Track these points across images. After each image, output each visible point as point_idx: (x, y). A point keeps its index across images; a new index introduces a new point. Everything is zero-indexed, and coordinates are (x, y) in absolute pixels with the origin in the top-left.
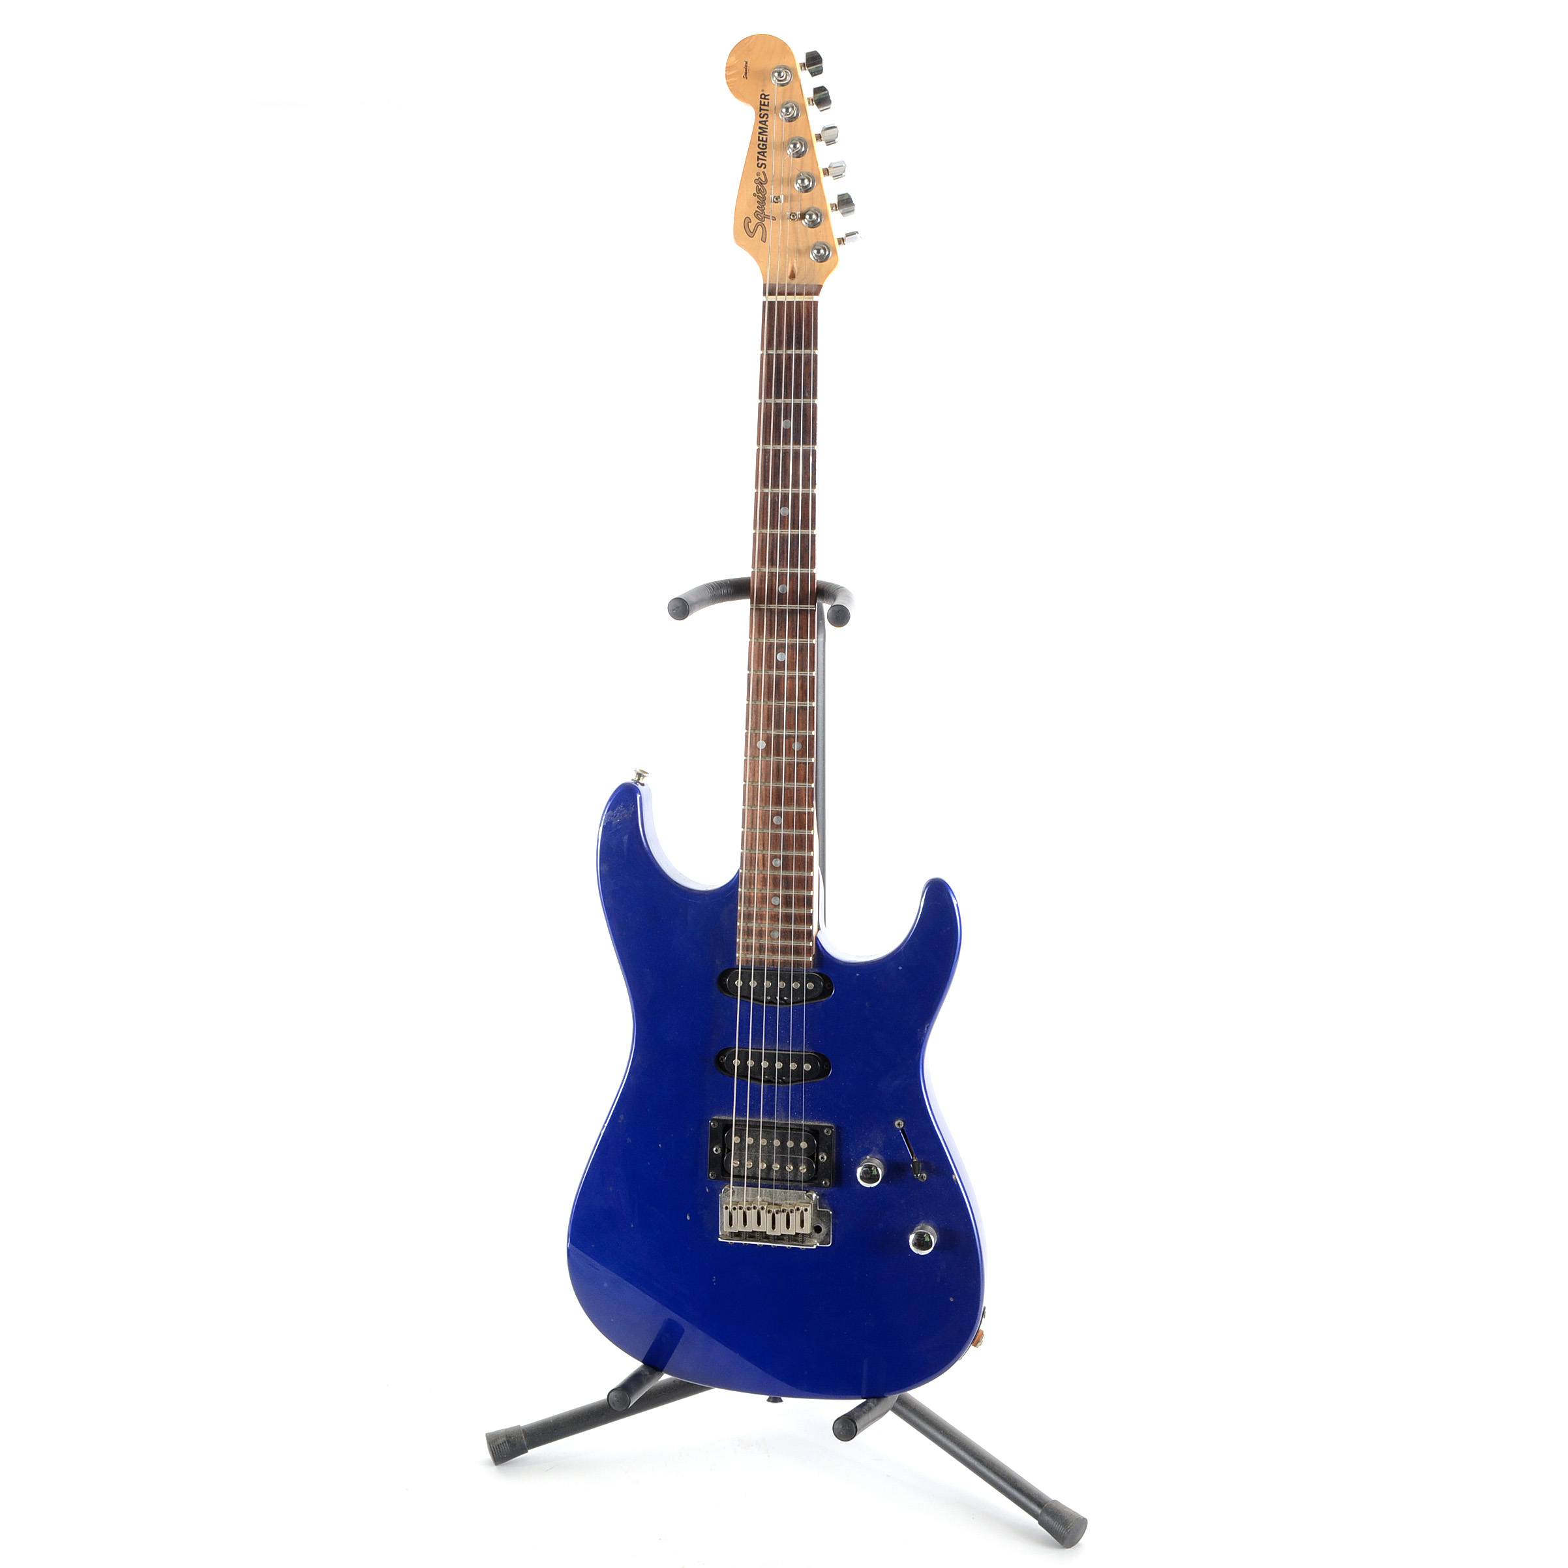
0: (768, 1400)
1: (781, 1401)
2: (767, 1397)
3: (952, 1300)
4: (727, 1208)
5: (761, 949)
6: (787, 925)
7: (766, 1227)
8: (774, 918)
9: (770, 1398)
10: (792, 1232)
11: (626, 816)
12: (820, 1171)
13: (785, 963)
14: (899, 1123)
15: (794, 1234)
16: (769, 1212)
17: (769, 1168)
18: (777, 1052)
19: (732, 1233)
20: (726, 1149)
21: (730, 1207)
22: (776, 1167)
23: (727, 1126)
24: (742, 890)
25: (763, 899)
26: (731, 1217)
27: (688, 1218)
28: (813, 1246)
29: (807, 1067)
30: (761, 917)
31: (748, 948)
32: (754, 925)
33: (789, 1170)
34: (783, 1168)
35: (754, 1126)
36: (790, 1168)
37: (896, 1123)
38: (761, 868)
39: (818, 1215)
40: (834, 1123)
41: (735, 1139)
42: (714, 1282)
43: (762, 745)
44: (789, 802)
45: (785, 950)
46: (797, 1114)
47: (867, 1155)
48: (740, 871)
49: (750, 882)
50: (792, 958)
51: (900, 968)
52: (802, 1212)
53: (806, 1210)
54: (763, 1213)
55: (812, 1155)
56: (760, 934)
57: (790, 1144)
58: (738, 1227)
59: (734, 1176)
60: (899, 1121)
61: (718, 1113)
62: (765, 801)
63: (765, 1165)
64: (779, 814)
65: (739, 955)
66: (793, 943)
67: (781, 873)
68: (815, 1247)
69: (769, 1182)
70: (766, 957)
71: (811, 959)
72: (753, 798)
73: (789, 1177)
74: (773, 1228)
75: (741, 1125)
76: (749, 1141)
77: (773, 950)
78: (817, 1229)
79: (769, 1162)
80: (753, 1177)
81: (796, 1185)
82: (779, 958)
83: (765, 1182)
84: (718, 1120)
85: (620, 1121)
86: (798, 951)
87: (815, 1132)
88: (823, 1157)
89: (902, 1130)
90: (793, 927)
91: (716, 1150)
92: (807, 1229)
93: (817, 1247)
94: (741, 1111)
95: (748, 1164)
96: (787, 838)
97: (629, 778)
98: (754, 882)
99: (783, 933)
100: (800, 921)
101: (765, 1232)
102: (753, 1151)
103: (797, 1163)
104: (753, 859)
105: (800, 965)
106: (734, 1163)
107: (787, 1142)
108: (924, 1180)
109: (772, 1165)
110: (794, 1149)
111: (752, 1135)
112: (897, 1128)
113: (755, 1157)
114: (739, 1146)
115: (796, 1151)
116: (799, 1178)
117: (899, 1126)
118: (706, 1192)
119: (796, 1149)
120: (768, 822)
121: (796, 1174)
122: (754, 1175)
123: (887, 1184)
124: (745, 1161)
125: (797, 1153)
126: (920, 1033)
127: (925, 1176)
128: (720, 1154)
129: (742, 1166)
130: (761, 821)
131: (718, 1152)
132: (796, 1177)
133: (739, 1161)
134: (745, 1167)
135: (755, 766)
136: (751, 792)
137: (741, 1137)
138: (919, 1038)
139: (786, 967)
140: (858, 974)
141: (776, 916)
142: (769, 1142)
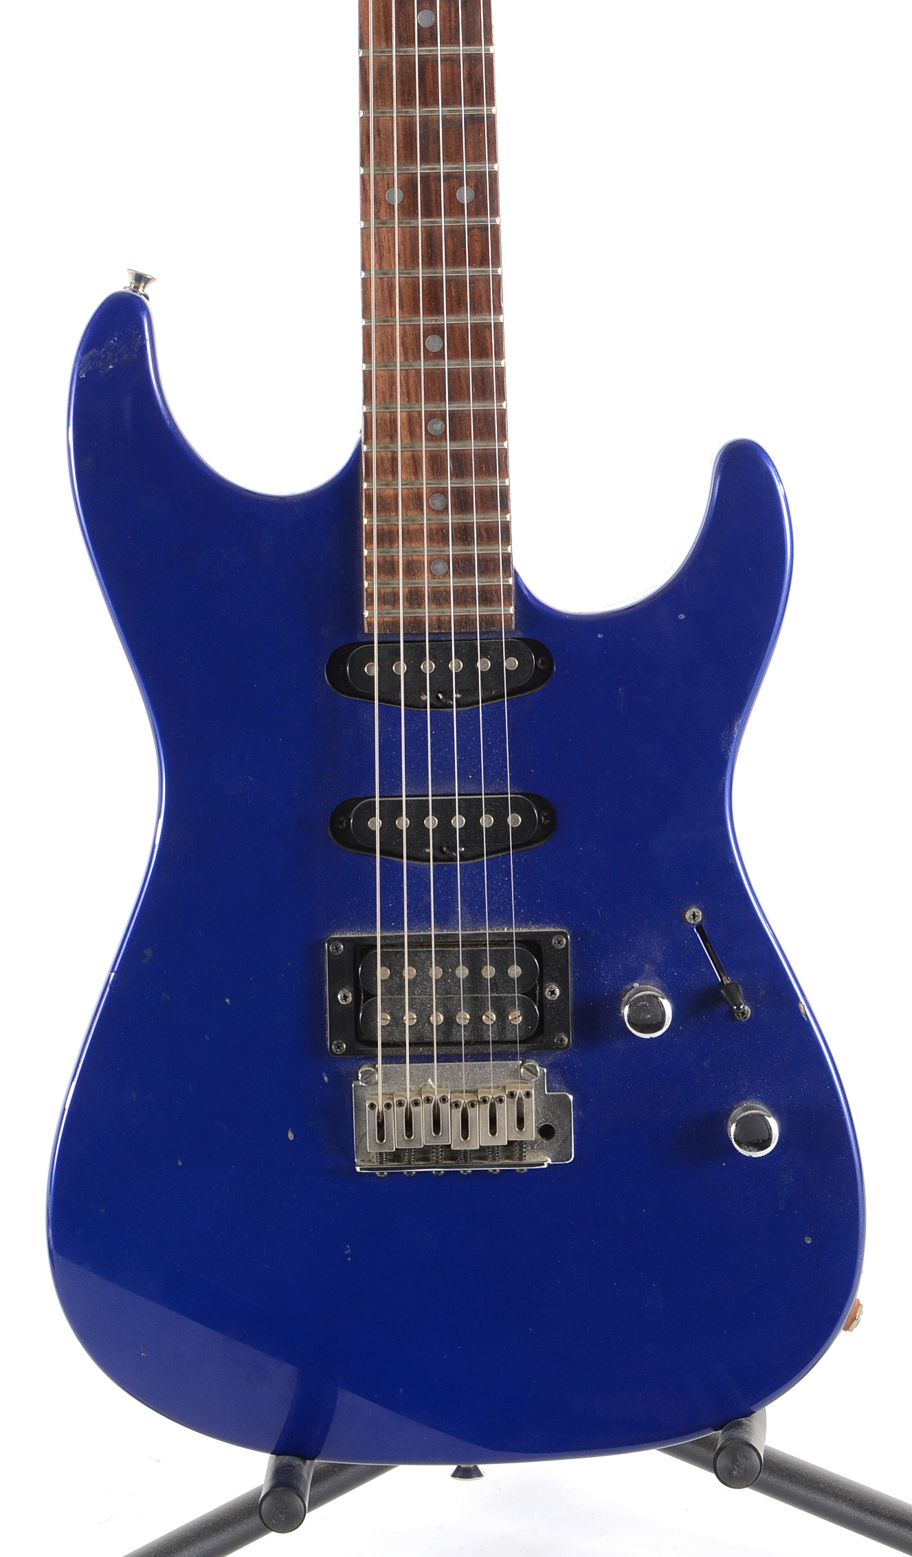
0: (455, 1475)
1: (479, 1475)
2: (454, 1467)
3: (808, 1241)
4: (372, 1106)
5: (414, 598)
6: (464, 548)
7: (452, 1137)
8: (439, 535)
9: (459, 1467)
10: (501, 1140)
11: (125, 357)
12: (548, 1018)
13: (465, 623)
14: (694, 915)
15: (506, 1144)
16: (457, 1105)
17: (450, 1022)
18: (457, 797)
19: (381, 1154)
20: (365, 994)
21: (380, 1106)
22: (463, 1018)
23: (363, 950)
24: (371, 486)
25: (415, 501)
26: (381, 1126)
27: (291, 1136)
28: (543, 1164)
29: (514, 820)
30: (412, 536)
31: (389, 599)
32: (400, 551)
33: (490, 1023)
34: (476, 1020)
35: (420, 944)
36: (490, 1017)
37: (688, 915)
38: (407, 440)
39: (550, 1105)
40: (568, 926)
41: (381, 973)
42: (348, 1255)
43: (396, 196)
44: (457, 305)
45: (464, 596)
46: (500, 914)
47: (634, 981)
48: (365, 448)
49: (389, 467)
50: (478, 610)
51: (682, 617)
52: (520, 1099)
53: (528, 1095)
54: (445, 1108)
55: (532, 990)
56: (412, 569)
57: (489, 972)
58: (396, 1140)
59: (383, 1045)
60: (694, 910)
61: (340, 927)
62: (411, 307)
63: (442, 1017)
64: (437, 330)
65: (372, 614)
66: (477, 581)
67: (449, 446)
68: (545, 1166)
69: (454, 1050)
70: (427, 612)
71: (512, 610)
72: (386, 302)
73: (491, 1036)
74: (465, 1134)
75: (392, 945)
76: (408, 973)
77: (439, 597)
78: (546, 1132)
79: (449, 1011)
80: (421, 1042)
81: (504, 1050)
82: (452, 611)
83: (446, 1050)
84: (343, 940)
85: (145, 961)
86: (488, 596)
87: (532, 945)
88: (553, 991)
89: (699, 927)
90: (476, 550)
91: (345, 998)
92: (531, 1132)
93: (549, 1164)
94: (393, 918)
95: (409, 1018)
96: (457, 377)
97: (123, 284)
98: (395, 469)
99: (458, 563)
100: (487, 538)
101: (450, 1145)
102: (418, 991)
103: (504, 1008)
104: (390, 423)
105: (493, 624)
106: (382, 1019)
107: (481, 969)
108: (746, 1018)
109: (455, 1016)
110: (497, 981)
111: (415, 961)
112: (689, 923)
113: (423, 1003)
114: (390, 987)
115: (500, 985)
116: (510, 1036)
117: (692, 922)
118: (324, 1081)
119: (500, 979)
120: (417, 349)
121: (504, 1029)
122: (423, 1039)
123: (682, 1030)
124: (404, 1012)
125: (502, 987)
126: (725, 738)
127: (748, 1011)
128: (353, 1005)
129: (398, 1023)
130: (403, 347)
131: (350, 999)
132: (505, 1033)
133: (391, 1014)
134: (405, 1024)
135: (386, 239)
136: (380, 291)
137: (395, 969)
138: (724, 748)
139: (466, 628)
140: (602, 634)
141: (442, 532)
142: (448, 972)
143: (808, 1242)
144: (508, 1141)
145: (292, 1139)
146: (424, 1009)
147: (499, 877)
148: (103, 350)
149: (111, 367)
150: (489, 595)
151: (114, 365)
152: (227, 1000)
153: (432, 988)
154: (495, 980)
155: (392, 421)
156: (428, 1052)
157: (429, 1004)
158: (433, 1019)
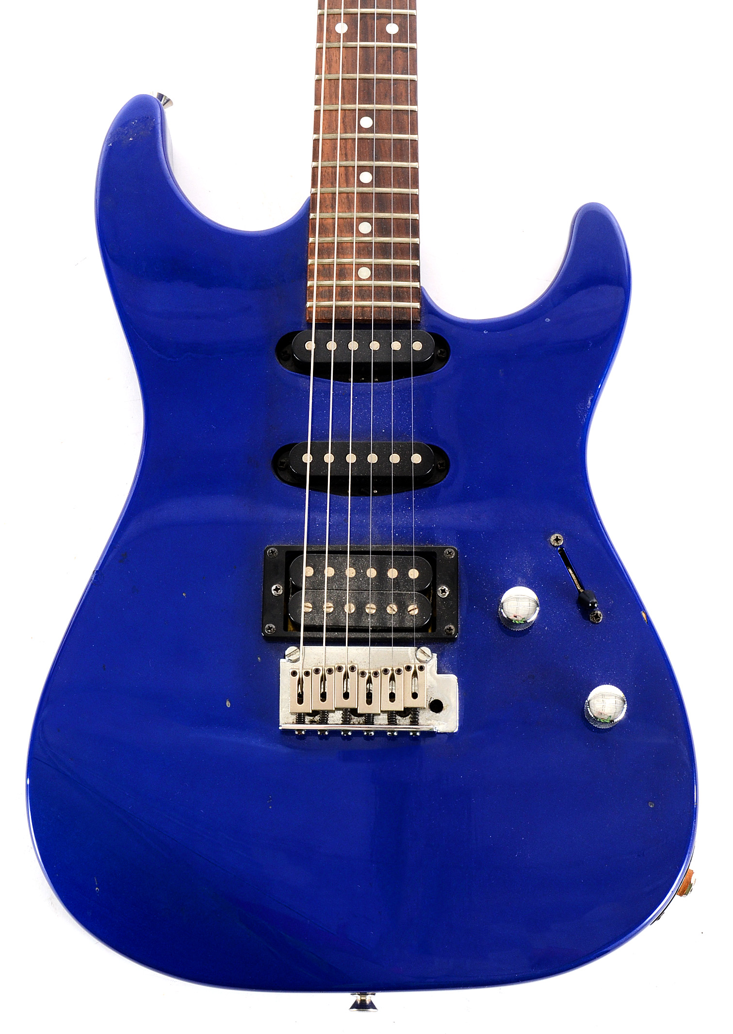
2: (353, 999)
4: (293, 676)
5: (344, 293)
6: (384, 260)
7: (358, 702)
8: (365, 251)
9: (357, 999)
10: (399, 706)
12: (439, 611)
13: (382, 312)
14: (557, 539)
15: (403, 710)
16: (362, 675)
17: (360, 611)
18: (371, 438)
19: (301, 714)
20: (292, 587)
21: (301, 674)
22: (371, 608)
23: (293, 555)
25: (347, 225)
26: (299, 689)
27: (228, 704)
29: (417, 459)
30: (344, 250)
31: (325, 294)
32: (334, 261)
33: (393, 613)
34: (381, 610)
35: (337, 552)
36: (392, 609)
37: (553, 538)
38: (344, 185)
41: (306, 571)
42: (270, 804)
43: (343, 27)
44: (384, 97)
45: (381, 294)
49: (329, 204)
50: (393, 304)
52: (415, 672)
53: (421, 668)
55: (427, 592)
56: (344, 273)
57: (392, 573)
58: (312, 703)
59: (305, 630)
60: (557, 535)
62: (350, 98)
63: (353, 607)
64: (369, 115)
65: (312, 305)
66: (393, 284)
67: (374, 190)
70: (352, 303)
71: (417, 306)
72: (332, 95)
73: (392, 623)
74: (369, 701)
75: (316, 551)
76: (328, 572)
77: (364, 294)
78: (436, 706)
79: (359, 603)
80: (335, 628)
81: (403, 636)
82: (373, 304)
83: (356, 635)
84: (280, 547)
87: (428, 556)
88: (444, 591)
89: (562, 548)
90: (392, 261)
91: (277, 590)
94: (316, 536)
95: (327, 607)
98: (334, 205)
99: (378, 270)
100: (402, 254)
101: (357, 709)
102: (336, 587)
103: (404, 602)
104: (332, 174)
105: (403, 314)
106: (306, 607)
107: (387, 570)
108: (599, 620)
109: (365, 607)
110: (399, 580)
111: (334, 563)
112: (553, 546)
113: (340, 596)
114: (313, 582)
115: (401, 584)
116: (408, 624)
117: (556, 544)
118: (258, 661)
119: (401, 580)
120: (354, 126)
121: (403, 618)
122: (338, 624)
123: (547, 630)
124: (324, 602)
125: (403, 585)
126: (581, 408)
127: (600, 615)
128: (284, 595)
129: (318, 611)
130: (344, 124)
131: (281, 592)
132: (404, 621)
133: (313, 604)
134: (323, 611)
135: (334, 55)
136: (328, 88)
137: (318, 568)
138: (580, 415)
139: (384, 317)
140: (487, 331)
141: (368, 249)
142: (361, 573)
143: (651, 806)
144: (404, 708)
145: (229, 707)
146: (340, 600)
147: (403, 507)
148: (126, 128)
149: (131, 139)
150: (401, 294)
151: (133, 138)
152: (184, 594)
153: (346, 584)
154: (397, 580)
155: (333, 173)
156: (341, 635)
157: (344, 597)
158: (347, 610)
